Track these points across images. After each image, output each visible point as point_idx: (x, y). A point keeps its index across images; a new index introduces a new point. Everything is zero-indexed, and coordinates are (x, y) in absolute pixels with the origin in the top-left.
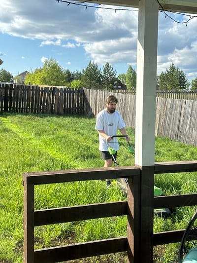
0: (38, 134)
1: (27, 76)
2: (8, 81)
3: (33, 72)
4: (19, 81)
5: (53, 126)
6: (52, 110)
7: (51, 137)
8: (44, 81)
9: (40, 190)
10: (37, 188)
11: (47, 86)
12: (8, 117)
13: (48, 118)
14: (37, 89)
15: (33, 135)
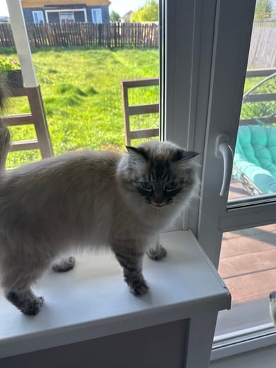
0: (140, 64)
1: (131, 15)
2: (117, 20)
3: (137, 10)
4: (126, 20)
5: (151, 57)
6: (151, 44)
7: (149, 66)
8: (146, 18)
9: (132, 92)
10: (130, 90)
11: (147, 22)
12: (118, 52)
13: (148, 51)
14: (139, 26)
15: (136, 65)
